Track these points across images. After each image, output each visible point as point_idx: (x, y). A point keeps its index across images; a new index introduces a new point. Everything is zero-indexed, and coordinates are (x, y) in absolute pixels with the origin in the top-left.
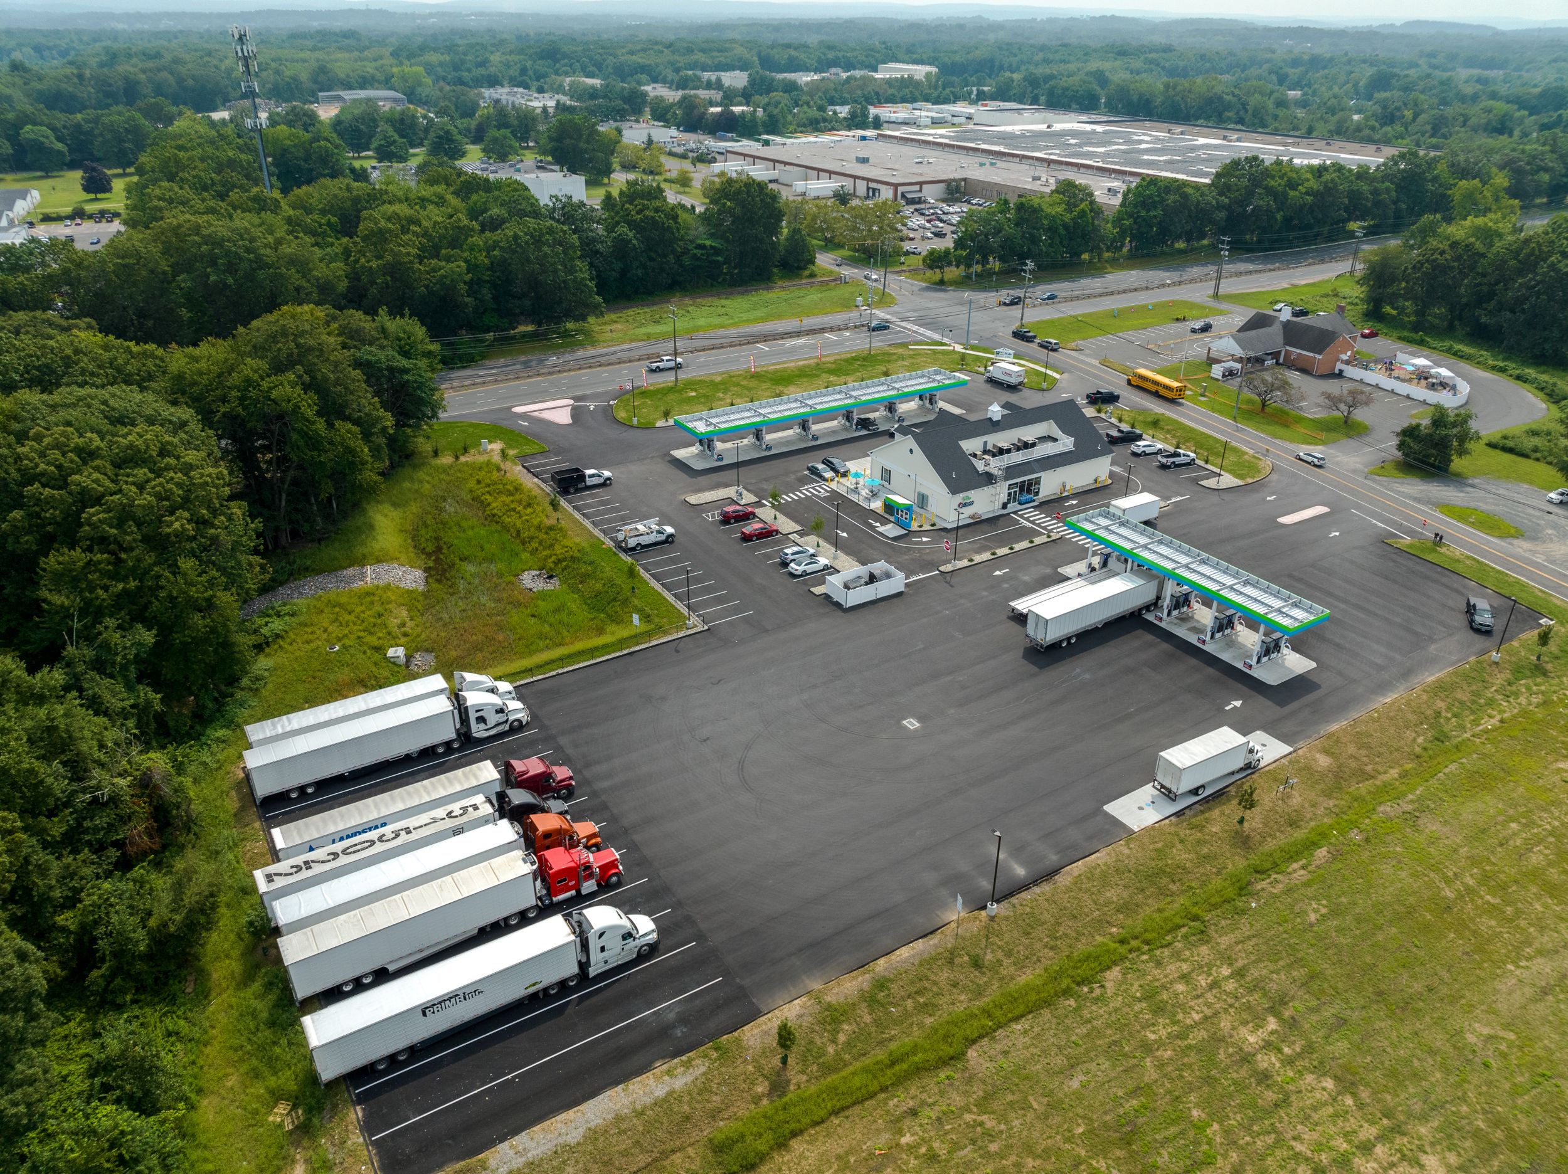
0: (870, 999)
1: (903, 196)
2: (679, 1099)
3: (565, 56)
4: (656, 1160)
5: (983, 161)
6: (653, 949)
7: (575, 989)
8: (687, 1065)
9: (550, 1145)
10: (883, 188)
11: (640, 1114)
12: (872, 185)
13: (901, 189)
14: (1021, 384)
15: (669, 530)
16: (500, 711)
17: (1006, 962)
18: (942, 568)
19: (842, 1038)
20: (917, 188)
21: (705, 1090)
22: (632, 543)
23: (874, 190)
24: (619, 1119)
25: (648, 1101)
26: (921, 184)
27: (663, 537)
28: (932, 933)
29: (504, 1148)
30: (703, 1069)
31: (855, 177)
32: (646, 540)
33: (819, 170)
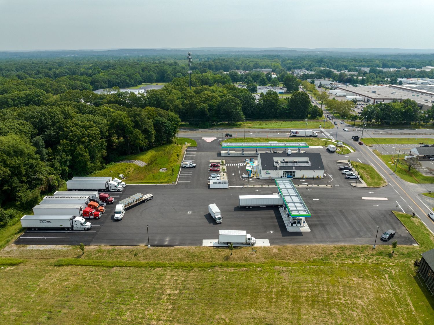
0: (109, 251)
1: (377, 102)
2: (62, 251)
3: (324, 62)
4: (49, 258)
5: (414, 94)
6: (88, 229)
7: (70, 230)
8: (68, 247)
9: (37, 249)
10: (371, 99)
11: (54, 250)
12: (369, 99)
13: (376, 100)
14: (334, 151)
15: (194, 165)
16: (115, 186)
17: (142, 257)
18: (244, 186)
19: (97, 255)
20: (383, 100)
21: (67, 252)
22: (184, 166)
23: (369, 100)
24: (50, 250)
25: (57, 249)
26: (384, 99)
27: (192, 166)
28: (133, 246)
29: (31, 246)
30: (70, 249)
31: (365, 96)
32: (187, 166)
33: (357, 94)
